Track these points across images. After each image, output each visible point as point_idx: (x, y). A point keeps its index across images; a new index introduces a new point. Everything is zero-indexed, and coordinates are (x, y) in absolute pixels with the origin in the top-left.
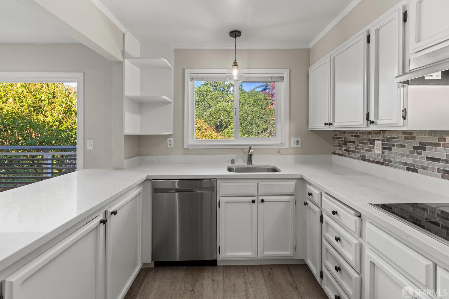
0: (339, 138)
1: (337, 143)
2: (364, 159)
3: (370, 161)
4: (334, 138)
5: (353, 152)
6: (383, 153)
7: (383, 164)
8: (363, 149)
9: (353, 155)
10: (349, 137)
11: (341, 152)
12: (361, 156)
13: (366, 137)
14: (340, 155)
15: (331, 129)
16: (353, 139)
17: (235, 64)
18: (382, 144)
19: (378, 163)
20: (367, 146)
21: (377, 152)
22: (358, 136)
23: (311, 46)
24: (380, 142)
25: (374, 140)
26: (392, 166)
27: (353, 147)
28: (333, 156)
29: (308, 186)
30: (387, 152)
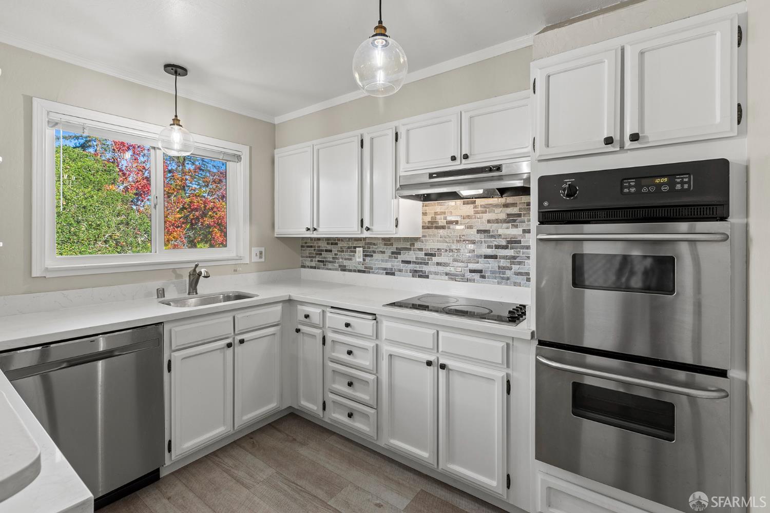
0: (311, 247)
1: (308, 252)
2: (343, 268)
3: (350, 271)
4: (302, 246)
5: (330, 262)
6: (364, 260)
7: (364, 272)
8: (342, 258)
9: (330, 265)
10: (324, 245)
11: (313, 264)
12: (340, 266)
13: (345, 244)
14: (311, 267)
15: (315, 235)
16: (329, 247)
17: (176, 121)
18: (364, 252)
19: (359, 271)
20: (346, 255)
21: (358, 260)
22: (336, 244)
23: (277, 120)
24: (361, 249)
25: (355, 248)
26: (373, 273)
27: (329, 256)
28: (302, 269)
29: (299, 307)
30: (368, 259)
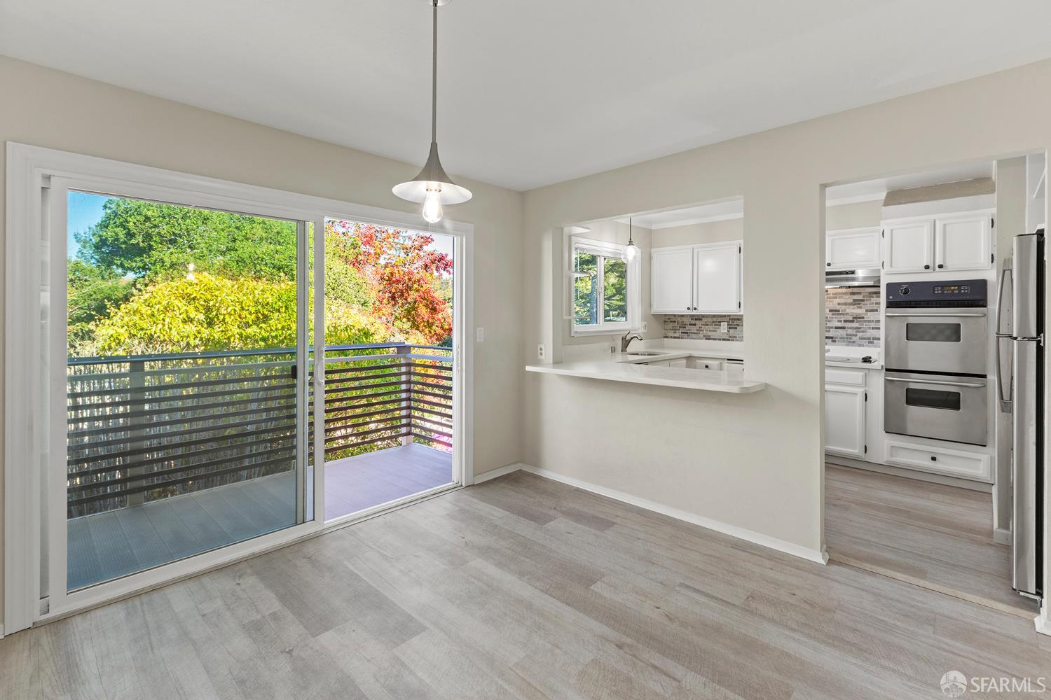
0: (675, 322)
1: (671, 325)
2: (708, 338)
3: (714, 339)
4: (665, 321)
5: (694, 333)
6: (728, 331)
7: (729, 340)
8: (707, 330)
9: (694, 336)
10: (687, 321)
11: (677, 335)
12: (704, 336)
13: (710, 320)
14: (675, 338)
15: (694, 313)
16: (693, 322)
17: (631, 242)
18: (728, 325)
19: (724, 340)
20: (711, 328)
21: (722, 331)
22: (701, 319)
23: (653, 227)
24: (726, 323)
25: (720, 322)
26: (737, 340)
27: (694, 329)
28: (665, 339)
29: (698, 361)
30: (732, 331)
